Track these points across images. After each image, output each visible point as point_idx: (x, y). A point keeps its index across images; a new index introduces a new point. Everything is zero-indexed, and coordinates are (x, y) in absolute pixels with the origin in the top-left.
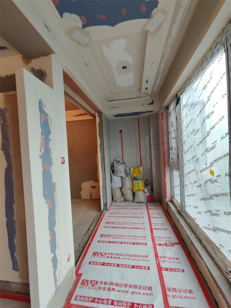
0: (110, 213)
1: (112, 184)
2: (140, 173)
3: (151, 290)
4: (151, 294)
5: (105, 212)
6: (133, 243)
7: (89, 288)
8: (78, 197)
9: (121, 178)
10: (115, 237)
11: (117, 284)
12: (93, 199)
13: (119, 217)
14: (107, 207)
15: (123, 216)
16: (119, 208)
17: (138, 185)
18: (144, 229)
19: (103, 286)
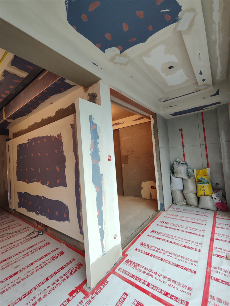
0: (167, 214)
1: (171, 185)
2: (206, 175)
3: (191, 290)
4: (190, 294)
5: (162, 212)
6: (185, 246)
7: (131, 267)
8: (139, 196)
9: (181, 180)
10: (165, 235)
11: (157, 273)
12: (153, 199)
13: (176, 219)
14: (164, 207)
15: (181, 219)
16: (178, 211)
17: (203, 188)
18: (203, 236)
19: (143, 269)
